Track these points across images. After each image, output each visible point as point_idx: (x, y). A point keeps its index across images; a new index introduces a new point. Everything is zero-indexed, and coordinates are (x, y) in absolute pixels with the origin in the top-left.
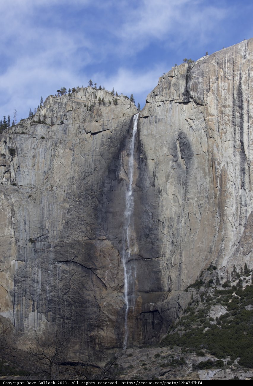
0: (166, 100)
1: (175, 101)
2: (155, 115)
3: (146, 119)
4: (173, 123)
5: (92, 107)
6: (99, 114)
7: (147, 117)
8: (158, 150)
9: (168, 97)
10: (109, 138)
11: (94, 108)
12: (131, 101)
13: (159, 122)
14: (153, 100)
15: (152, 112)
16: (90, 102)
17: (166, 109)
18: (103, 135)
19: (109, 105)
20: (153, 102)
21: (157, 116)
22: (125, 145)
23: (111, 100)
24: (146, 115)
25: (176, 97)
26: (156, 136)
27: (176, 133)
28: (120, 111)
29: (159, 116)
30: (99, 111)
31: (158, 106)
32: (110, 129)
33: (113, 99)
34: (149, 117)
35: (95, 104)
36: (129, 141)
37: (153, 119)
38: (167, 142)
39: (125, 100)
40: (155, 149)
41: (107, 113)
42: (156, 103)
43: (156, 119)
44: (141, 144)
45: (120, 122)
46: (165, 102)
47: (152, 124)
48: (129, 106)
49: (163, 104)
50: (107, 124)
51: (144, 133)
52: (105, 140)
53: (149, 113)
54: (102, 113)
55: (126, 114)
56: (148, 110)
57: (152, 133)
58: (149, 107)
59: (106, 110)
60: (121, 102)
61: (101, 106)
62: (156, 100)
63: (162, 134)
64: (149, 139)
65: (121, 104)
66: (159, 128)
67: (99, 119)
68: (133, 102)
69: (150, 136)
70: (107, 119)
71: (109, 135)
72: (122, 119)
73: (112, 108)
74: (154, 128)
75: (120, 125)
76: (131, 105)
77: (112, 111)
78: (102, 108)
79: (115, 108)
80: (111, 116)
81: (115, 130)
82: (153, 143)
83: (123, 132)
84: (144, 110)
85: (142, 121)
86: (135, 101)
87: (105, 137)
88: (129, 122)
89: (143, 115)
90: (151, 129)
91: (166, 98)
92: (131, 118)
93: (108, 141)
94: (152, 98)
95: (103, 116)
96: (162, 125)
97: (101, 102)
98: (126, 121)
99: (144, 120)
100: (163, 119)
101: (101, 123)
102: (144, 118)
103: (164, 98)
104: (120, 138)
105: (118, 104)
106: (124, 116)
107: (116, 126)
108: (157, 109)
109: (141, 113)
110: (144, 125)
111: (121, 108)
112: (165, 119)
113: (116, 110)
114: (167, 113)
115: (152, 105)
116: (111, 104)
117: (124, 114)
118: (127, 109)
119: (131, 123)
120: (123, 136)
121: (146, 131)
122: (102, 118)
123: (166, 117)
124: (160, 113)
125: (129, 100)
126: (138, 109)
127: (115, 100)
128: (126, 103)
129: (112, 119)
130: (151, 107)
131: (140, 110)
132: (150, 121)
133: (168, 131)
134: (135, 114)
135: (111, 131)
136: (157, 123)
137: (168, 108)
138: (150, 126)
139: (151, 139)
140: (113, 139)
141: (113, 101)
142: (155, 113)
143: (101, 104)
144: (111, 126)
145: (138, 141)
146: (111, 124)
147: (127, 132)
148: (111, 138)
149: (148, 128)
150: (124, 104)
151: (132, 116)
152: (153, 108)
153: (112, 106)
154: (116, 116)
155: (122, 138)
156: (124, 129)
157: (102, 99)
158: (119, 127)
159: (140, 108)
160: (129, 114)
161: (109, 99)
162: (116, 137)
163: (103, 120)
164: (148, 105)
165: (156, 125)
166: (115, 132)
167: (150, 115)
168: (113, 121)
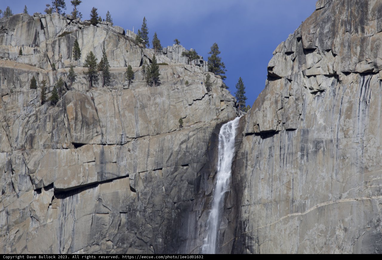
0: (346, 70)
2: (303, 125)
3: (268, 140)
4: (371, 159)
5: (60, 91)
6: (88, 116)
7: (270, 134)
9: (355, 59)
10: (125, 210)
11: (68, 94)
12: (211, 70)
13: (316, 152)
14: (296, 69)
15: (291, 112)
16: (54, 69)
17: (346, 105)
18: (99, 200)
19: (126, 83)
20: (297, 74)
21: (308, 131)
22: (185, 240)
23: (135, 66)
24: (265, 127)
26: (303, 207)
28: (166, 107)
29: (319, 130)
30: (87, 106)
31: (315, 93)
32: (128, 176)
33: (141, 63)
34: (277, 132)
35: (72, 77)
36: (199, 224)
37: (295, 142)
38: (346, 230)
39: (188, 67)
41: (119, 115)
42: (306, 81)
44: (244, 236)
45: (168, 151)
46: (341, 79)
47: (288, 159)
48: (202, 89)
49: (333, 84)
50: (118, 157)
51: (258, 193)
52: (107, 218)
53: (280, 120)
54: (97, 114)
55: (189, 119)
56: (277, 106)
57: (288, 196)
58: (280, 93)
59: (115, 102)
60: (171, 74)
61: (97, 86)
62: (308, 68)
63: (328, 201)
64: (276, 219)
65: (171, 81)
66: (318, 177)
67: (87, 135)
68: (220, 76)
69: (280, 206)
70: (119, 137)
71: (123, 198)
72: (173, 140)
73: (138, 98)
74: (295, 175)
75: (166, 161)
76: (210, 86)
77: (139, 106)
78: (100, 94)
79: (149, 97)
80: (133, 125)
81: (145, 178)
82: (294, 235)
83: (177, 189)
84: (261, 104)
85: (253, 149)
86: (226, 72)
87: (108, 207)
88: (202, 152)
89: (256, 125)
90: (285, 180)
91: (344, 62)
92: (210, 136)
93: (121, 221)
94: (290, 63)
95: (102, 126)
96: (327, 164)
97: (94, 72)
98: (189, 145)
99: (259, 143)
100: (334, 141)
101: (95, 150)
102: (259, 137)
103: (339, 63)
104: (167, 210)
105: (159, 80)
106: (183, 127)
107: (153, 166)
108: (311, 103)
109: (246, 116)
110: (258, 164)
111: (170, 98)
112: (341, 141)
113: (154, 102)
114: (349, 119)
115: (291, 86)
116: (132, 80)
117: (183, 118)
118: (194, 100)
119: (207, 155)
120: (176, 205)
121: (267, 187)
122: (97, 132)
123: (344, 134)
124: (322, 119)
125: (203, 66)
126: (236, 100)
127: (150, 66)
128: (190, 78)
129: (136, 137)
130: (288, 96)
131: (246, 107)
132: (282, 147)
133: (353, 188)
134: (226, 119)
135: (133, 183)
136: (307, 156)
137: (353, 102)
138: (282, 167)
139: (283, 219)
140: (140, 214)
141: (144, 67)
142: (302, 120)
143: (94, 81)
144: (131, 163)
145: (234, 225)
146: (133, 158)
147: (192, 190)
148: (130, 211)
149: (272, 176)
150: (184, 82)
151: (212, 128)
152: (295, 99)
153: (138, 87)
154: (154, 126)
155: (175, 212)
156: (182, 176)
157: (102, 61)
158: (161, 169)
159: (245, 99)
160: (201, 122)
161: (127, 60)
162: (151, 209)
163: (101, 141)
164: (275, 86)
165: (306, 164)
166: (145, 187)
167: (282, 125)
168: (139, 146)
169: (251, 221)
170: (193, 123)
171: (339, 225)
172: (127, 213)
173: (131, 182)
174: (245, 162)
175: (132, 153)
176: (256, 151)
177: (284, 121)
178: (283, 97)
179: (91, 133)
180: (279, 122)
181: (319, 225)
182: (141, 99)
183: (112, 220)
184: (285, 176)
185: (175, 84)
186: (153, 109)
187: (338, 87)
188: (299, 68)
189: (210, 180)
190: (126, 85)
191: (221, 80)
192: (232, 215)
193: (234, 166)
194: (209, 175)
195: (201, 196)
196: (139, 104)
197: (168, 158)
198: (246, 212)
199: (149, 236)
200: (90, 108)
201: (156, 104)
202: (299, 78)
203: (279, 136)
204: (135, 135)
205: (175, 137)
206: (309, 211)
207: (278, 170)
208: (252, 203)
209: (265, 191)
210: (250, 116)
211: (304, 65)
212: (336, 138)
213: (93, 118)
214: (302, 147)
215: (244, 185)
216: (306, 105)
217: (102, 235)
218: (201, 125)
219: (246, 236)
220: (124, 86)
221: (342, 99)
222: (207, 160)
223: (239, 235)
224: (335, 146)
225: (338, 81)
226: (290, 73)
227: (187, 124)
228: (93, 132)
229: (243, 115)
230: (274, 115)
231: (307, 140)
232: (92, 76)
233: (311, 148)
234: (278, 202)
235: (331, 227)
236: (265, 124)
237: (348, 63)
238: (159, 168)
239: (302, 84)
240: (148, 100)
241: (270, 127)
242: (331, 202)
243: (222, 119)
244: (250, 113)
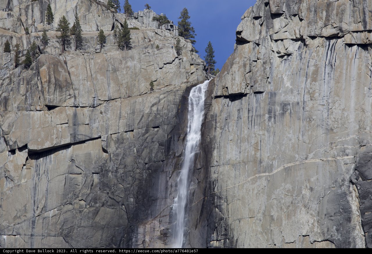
0: (313, 34)
1: (348, 38)
2: (270, 88)
3: (237, 102)
4: (336, 120)
5: (34, 55)
6: (61, 79)
7: (238, 96)
8: (280, 220)
9: (320, 24)
10: (97, 170)
11: (42, 57)
12: (181, 34)
13: (283, 114)
14: (264, 33)
15: (259, 76)
16: (27, 33)
17: (312, 69)
18: (72, 160)
19: (98, 47)
20: (264, 39)
21: (275, 94)
22: (156, 200)
23: (107, 30)
24: (234, 90)
25: (349, 24)
26: (270, 168)
27: (346, 157)
28: (137, 71)
29: (286, 93)
30: (60, 69)
31: (282, 57)
32: (100, 137)
33: (113, 27)
34: (245, 95)
35: (45, 41)
36: (170, 184)
37: (262, 105)
38: (311, 189)
39: (159, 31)
40: (268, 217)
41: (91, 78)
42: (274, 45)
43: (274, 103)
44: (213, 196)
45: (139, 113)
46: (307, 43)
47: (256, 121)
48: (172, 53)
49: (299, 48)
50: (90, 119)
51: (226, 154)
52: (80, 179)
53: (248, 83)
54: (70, 77)
55: (160, 82)
56: (245, 70)
57: (256, 157)
58: (248, 57)
59: (88, 65)
60: (142, 39)
61: (70, 50)
62: (276, 32)
63: (294, 161)
64: (245, 180)
65: (141, 45)
66: (285, 138)
67: (60, 98)
68: (190, 40)
69: (248, 167)
70: (91, 100)
71: (95, 159)
72: (144, 102)
73: (110, 61)
74: (263, 137)
75: (137, 123)
76: (180, 50)
77: (111, 70)
78: (72, 58)
79: (121, 61)
80: (105, 88)
81: (117, 140)
82: (261, 194)
83: (148, 150)
84: (229, 67)
85: (221, 111)
86: (195, 37)
87: (81, 168)
88: (172, 114)
89: (225, 88)
90: (253, 141)
91: (311, 26)
92: (181, 98)
93: (93, 181)
94: (258, 27)
95: (75, 88)
96: (294, 125)
97: (67, 36)
98: (160, 107)
99: (228, 106)
100: (300, 104)
101: (68, 112)
102: (228, 99)
103: (305, 28)
104: (138, 171)
105: (131, 44)
106: (154, 90)
107: (124, 128)
108: (278, 67)
109: (215, 79)
110: (227, 126)
111: (141, 61)
112: (308, 103)
113: (126, 65)
114: (315, 82)
115: (258, 50)
116: (104, 44)
117: (154, 81)
118: (165, 64)
119: (178, 118)
120: (147, 165)
121: (236, 148)
122: (70, 95)
123: (311, 96)
124: (289, 82)
125: (173, 30)
126: (205, 64)
127: (122, 30)
128: (161, 42)
129: (108, 100)
130: (256, 60)
131: (215, 70)
132: (250, 110)
133: (319, 148)
134: (196, 82)
135: (105, 145)
136: (275, 118)
137: (319, 66)
138: (250, 128)
139: (251, 179)
140: (112, 175)
141: (115, 32)
142: (269, 83)
143: (67, 44)
144: (103, 125)
145: (203, 185)
146: (105, 120)
147: (163, 152)
148: (102, 171)
149: (241, 138)
150: (155, 46)
151: (182, 91)
152: (262, 63)
153: (109, 51)
154: (125, 89)
155: (146, 172)
156: (153, 138)
157: (74, 25)
158: (133, 131)
159: (214, 63)
160: (171, 85)
161: (99, 24)
162: (123, 169)
163: (74, 104)
164: (244, 50)
165: (273, 126)
166: (117, 149)
167: (250, 88)
168: (111, 108)
169: (219, 181)
170: (164, 86)
171: (305, 185)
172: (99, 173)
173: (103, 143)
174: (214, 124)
175: (104, 115)
176: (225, 114)
177: (252, 84)
178: (251, 61)
179: (64, 96)
180: (247, 85)
181: (286, 185)
182: (113, 63)
183: (84, 180)
184: (253, 137)
185: (146, 48)
186: (125, 72)
187: (304, 51)
188: (267, 32)
189: (180, 141)
190: (98, 49)
191: (191, 44)
192: (202, 176)
193: (203, 128)
194: (179, 137)
195: (172, 157)
196: (110, 67)
197: (139, 120)
198: (215, 173)
199: (121, 196)
200: (63, 71)
201: (128, 67)
202: (267, 42)
203: (247, 98)
204: (107, 98)
205: (146, 99)
206: (276, 171)
207: (246, 132)
208: (221, 163)
209: (234, 153)
210: (219, 79)
211: (271, 29)
212: (303, 100)
213: (66, 81)
214: (269, 109)
215: (213, 146)
216: (273, 68)
217: (75, 194)
218: (172, 88)
219: (215, 196)
220: (96, 50)
221: (309, 62)
222: (177, 122)
223: (209, 195)
224: (301, 109)
225: (305, 45)
226: (257, 38)
227: (158, 87)
228: (66, 94)
229: (212, 78)
230: (242, 78)
231: (275, 102)
232: (65, 40)
233: (279, 110)
234: (246, 163)
235: (297, 186)
236: (234, 87)
237: (314, 27)
238: (131, 130)
239: (269, 48)
240: (119, 64)
241: (238, 91)
242: (298, 163)
243: (192, 82)
244: (219, 76)
